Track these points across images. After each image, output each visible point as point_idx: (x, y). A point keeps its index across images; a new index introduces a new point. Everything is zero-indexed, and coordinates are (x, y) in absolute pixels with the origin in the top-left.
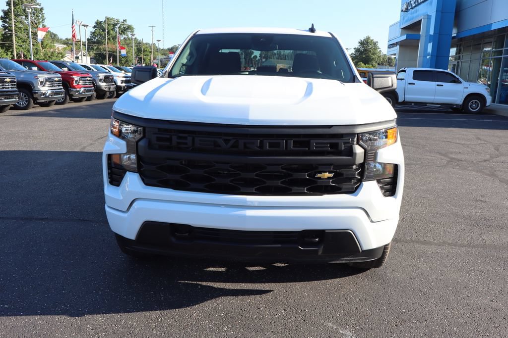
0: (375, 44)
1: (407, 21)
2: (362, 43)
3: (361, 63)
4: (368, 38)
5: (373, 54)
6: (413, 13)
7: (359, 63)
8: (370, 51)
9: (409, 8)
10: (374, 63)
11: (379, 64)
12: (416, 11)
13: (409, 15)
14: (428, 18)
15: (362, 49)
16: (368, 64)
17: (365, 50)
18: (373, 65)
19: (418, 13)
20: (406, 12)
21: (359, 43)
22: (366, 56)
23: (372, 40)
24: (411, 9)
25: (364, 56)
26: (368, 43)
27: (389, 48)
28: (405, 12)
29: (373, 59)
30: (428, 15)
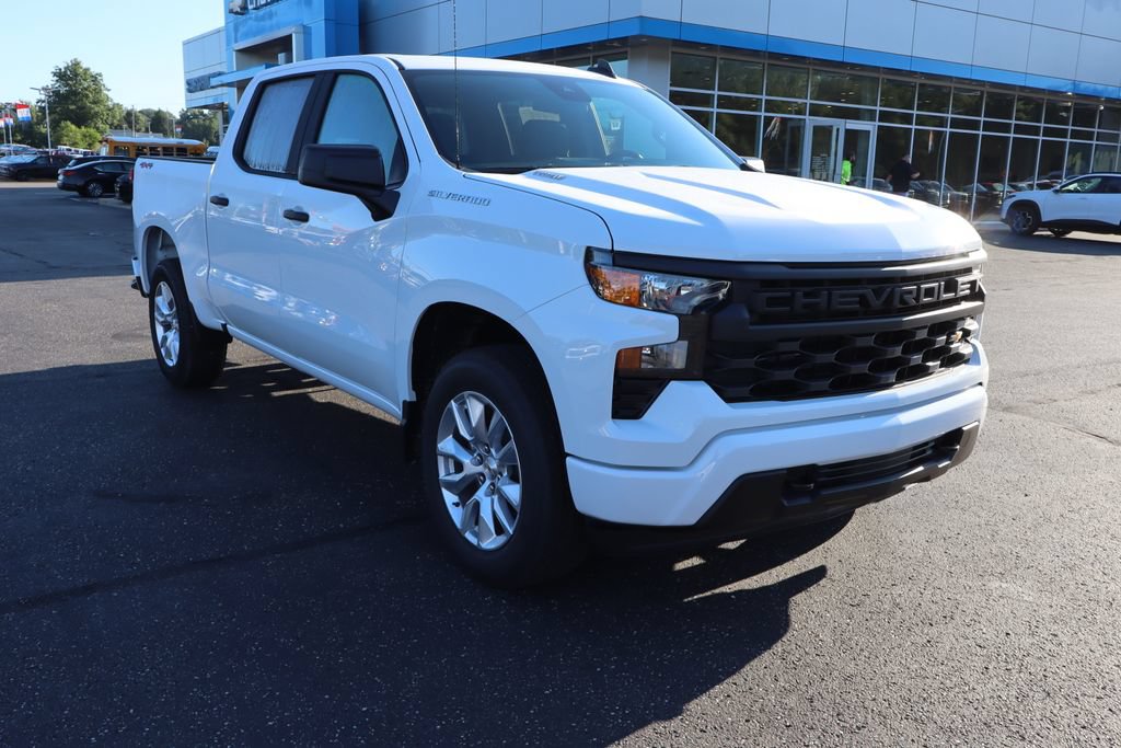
0: (95, 79)
1: (247, 35)
2: (61, 76)
3: (69, 123)
4: (76, 64)
5: (95, 103)
6: (262, 18)
7: (63, 124)
8: (87, 96)
9: (250, 7)
10: (100, 125)
11: (111, 126)
12: (271, 15)
13: (250, 22)
14: (304, 33)
15: (63, 90)
16: (86, 126)
17: (75, 93)
18: (98, 129)
19: (275, 20)
20: (242, 14)
21: (55, 74)
22: (78, 108)
23: (87, 70)
24: (254, 9)
25: (73, 107)
26: (76, 75)
27: (190, 91)
28: (237, 13)
29: (96, 113)
30: (304, 26)
